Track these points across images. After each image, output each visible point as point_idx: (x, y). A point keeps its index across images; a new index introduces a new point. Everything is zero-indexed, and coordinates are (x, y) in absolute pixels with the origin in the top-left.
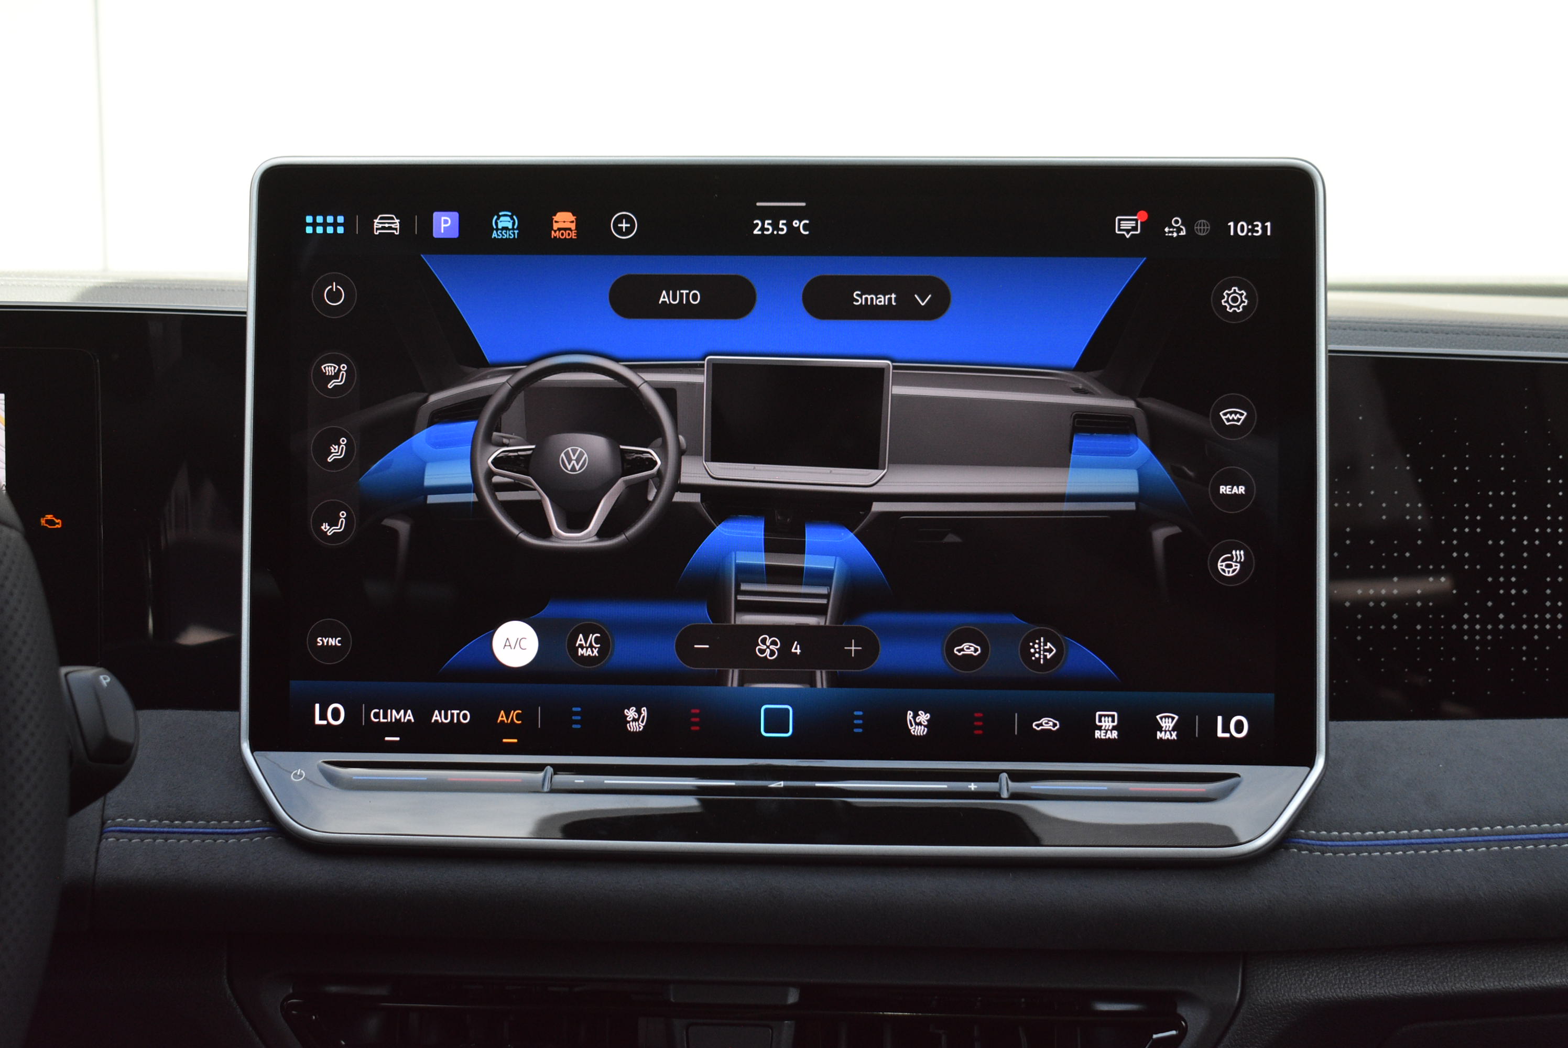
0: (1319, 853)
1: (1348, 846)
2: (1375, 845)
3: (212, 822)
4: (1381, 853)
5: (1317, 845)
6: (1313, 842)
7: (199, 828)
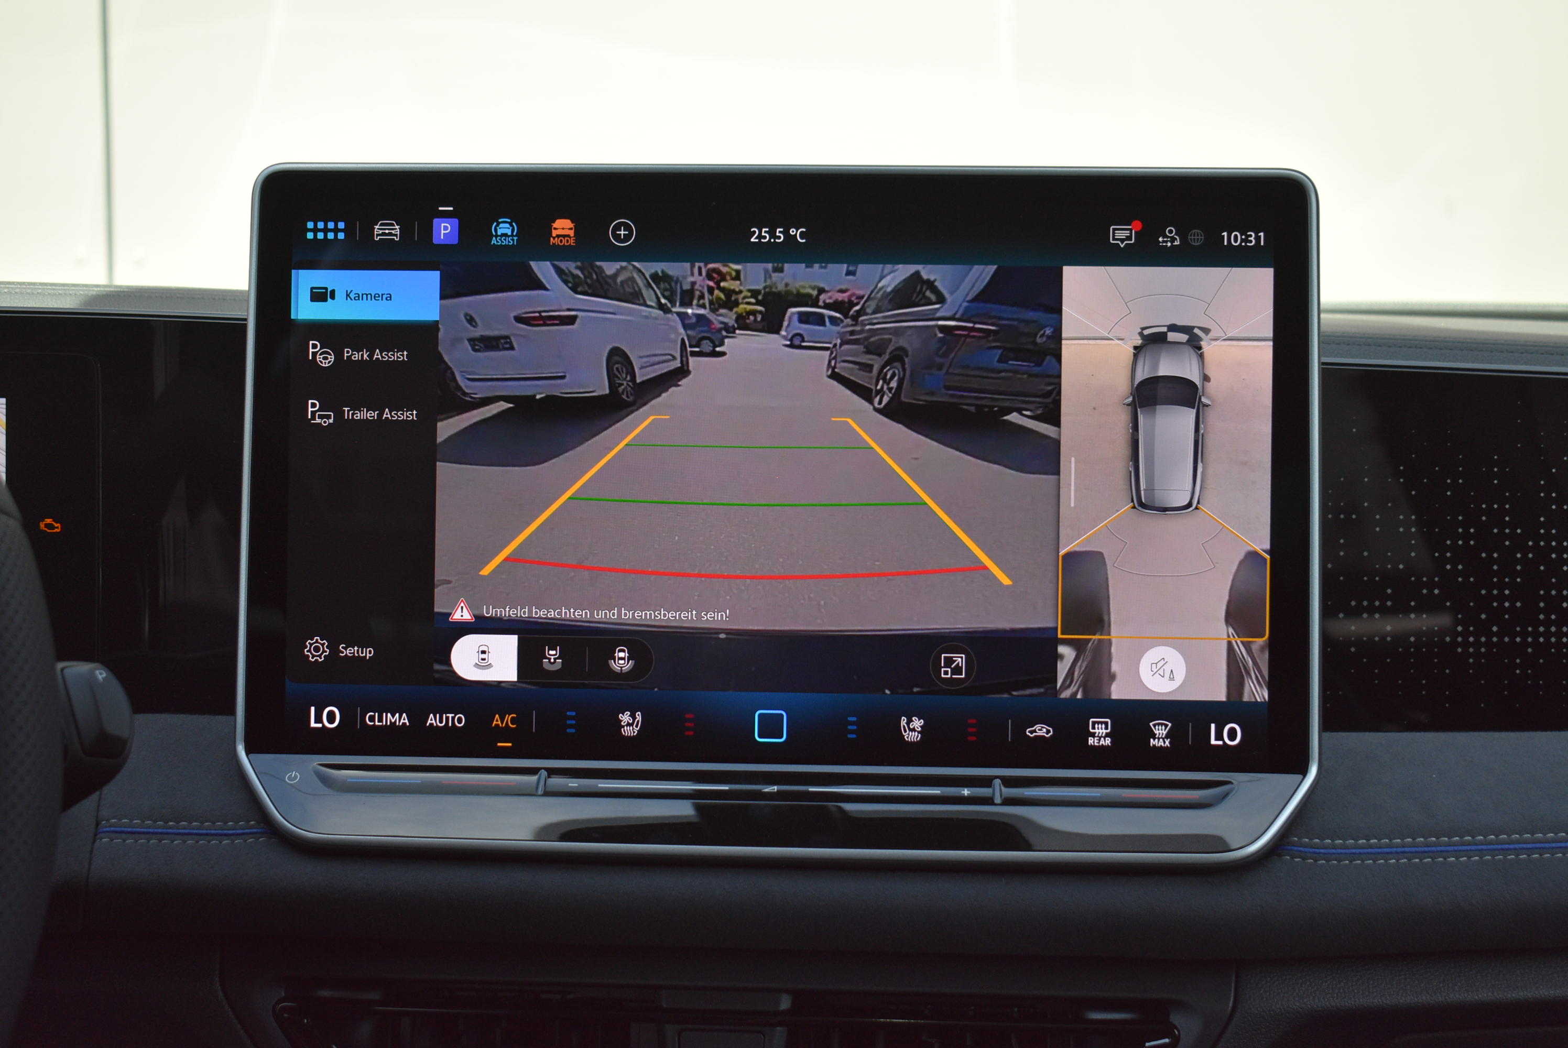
0: (1312, 861)
1: (1341, 853)
2: (1368, 853)
3: (207, 824)
4: (1374, 861)
5: (1310, 852)
6: (1307, 850)
7: (194, 829)
